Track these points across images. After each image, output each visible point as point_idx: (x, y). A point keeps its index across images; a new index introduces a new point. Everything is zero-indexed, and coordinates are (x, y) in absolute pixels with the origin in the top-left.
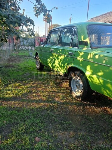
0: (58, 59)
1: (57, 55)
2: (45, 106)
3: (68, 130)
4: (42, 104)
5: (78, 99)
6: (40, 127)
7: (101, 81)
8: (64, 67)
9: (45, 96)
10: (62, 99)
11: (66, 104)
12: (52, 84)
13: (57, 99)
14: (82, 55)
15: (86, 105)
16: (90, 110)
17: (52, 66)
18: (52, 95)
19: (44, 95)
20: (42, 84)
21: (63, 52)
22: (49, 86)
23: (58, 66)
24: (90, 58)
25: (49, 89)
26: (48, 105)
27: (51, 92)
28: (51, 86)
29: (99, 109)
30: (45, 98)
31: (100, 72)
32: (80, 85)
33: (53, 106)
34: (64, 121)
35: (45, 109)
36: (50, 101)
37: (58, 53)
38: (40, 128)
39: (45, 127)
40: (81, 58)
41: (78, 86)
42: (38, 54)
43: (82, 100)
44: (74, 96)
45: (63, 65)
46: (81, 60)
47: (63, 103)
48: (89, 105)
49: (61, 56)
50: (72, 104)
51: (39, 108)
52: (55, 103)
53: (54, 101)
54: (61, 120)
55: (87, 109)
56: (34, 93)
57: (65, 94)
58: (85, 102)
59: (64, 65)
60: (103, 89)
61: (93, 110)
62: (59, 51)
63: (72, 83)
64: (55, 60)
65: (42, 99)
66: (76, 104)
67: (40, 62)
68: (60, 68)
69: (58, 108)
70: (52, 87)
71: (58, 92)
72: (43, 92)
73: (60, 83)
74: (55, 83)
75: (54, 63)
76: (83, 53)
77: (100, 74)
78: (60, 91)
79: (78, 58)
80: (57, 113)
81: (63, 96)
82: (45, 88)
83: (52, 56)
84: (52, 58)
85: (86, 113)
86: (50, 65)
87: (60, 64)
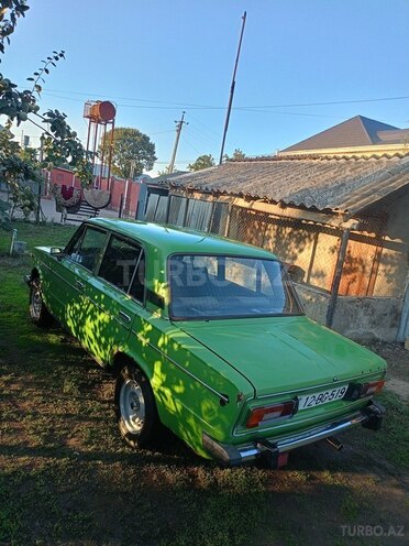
0: (94, 318)
1: (91, 306)
2: (31, 466)
3: (80, 537)
4: (24, 460)
5: (132, 443)
6: (6, 531)
7: (179, 407)
8: (105, 347)
9: (39, 433)
10: (86, 444)
11: (95, 459)
12: (67, 388)
13: (72, 442)
14: (148, 332)
15: (149, 460)
16: (155, 477)
17: (77, 329)
18: (60, 429)
19: (35, 429)
20: (38, 384)
21: (108, 304)
22: (59, 392)
23: (92, 337)
24: (163, 345)
25: (56, 406)
26: (41, 463)
27: (59, 416)
28: (66, 394)
29: (178, 473)
30: (36, 441)
31: (178, 384)
32: (139, 404)
33: (57, 466)
34: (74, 511)
35: (29, 477)
36: (50, 449)
37: (96, 301)
38: (6, 535)
39: (20, 530)
40: (146, 338)
41: (135, 406)
42: (41, 277)
43: (141, 446)
44: (124, 432)
45: (103, 340)
46: (145, 342)
47: (88, 457)
48: (157, 461)
49: (102, 315)
50: (111, 458)
51: (14, 473)
52: (63, 455)
53: (61, 450)
54: (69, 510)
55: (146, 474)
56: (5, 420)
57: (102, 424)
58: (149, 453)
59: (107, 339)
60: (181, 427)
61: (162, 477)
62: (100, 297)
63: (122, 395)
64: (85, 316)
65: (26, 443)
66: (122, 456)
67: (43, 303)
68: (95, 344)
69: (69, 471)
70: (66, 399)
71: (81, 419)
72: (35, 415)
73: (94, 382)
74: (81, 382)
75: (82, 323)
76: (150, 327)
77: (178, 389)
78: (90, 412)
79: (139, 335)
80: (63, 489)
81: (92, 432)
82: (44, 402)
83: (79, 301)
84: (78, 307)
85: (139, 488)
86: (70, 323)
87: (98, 335)
